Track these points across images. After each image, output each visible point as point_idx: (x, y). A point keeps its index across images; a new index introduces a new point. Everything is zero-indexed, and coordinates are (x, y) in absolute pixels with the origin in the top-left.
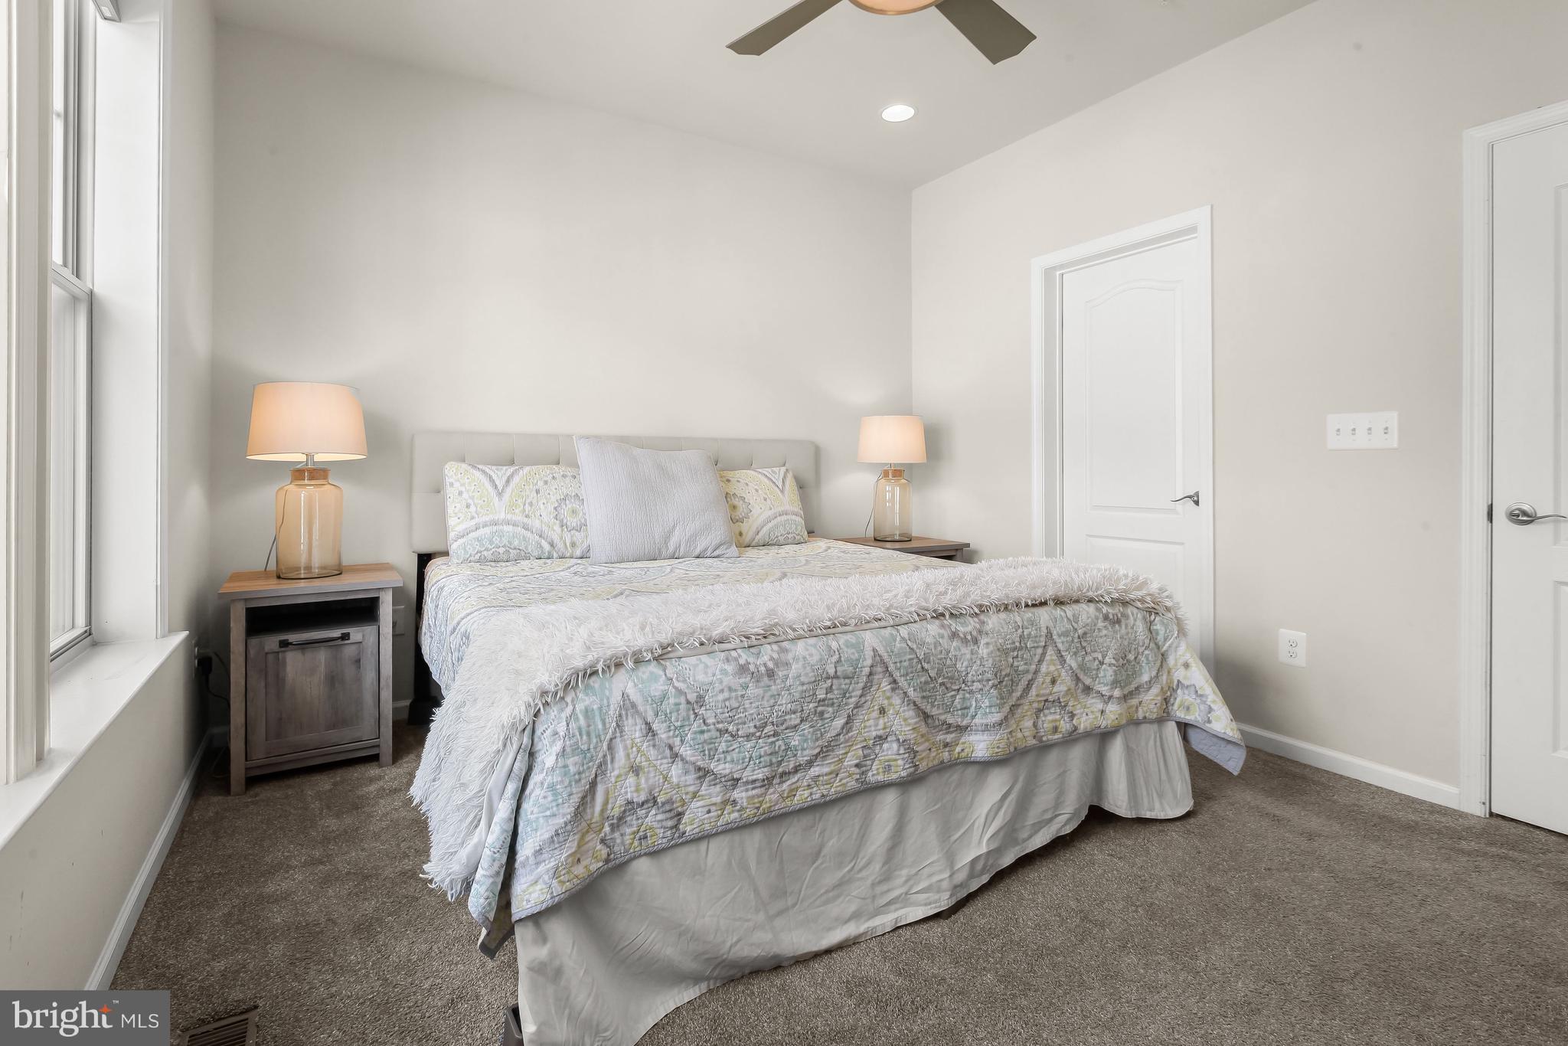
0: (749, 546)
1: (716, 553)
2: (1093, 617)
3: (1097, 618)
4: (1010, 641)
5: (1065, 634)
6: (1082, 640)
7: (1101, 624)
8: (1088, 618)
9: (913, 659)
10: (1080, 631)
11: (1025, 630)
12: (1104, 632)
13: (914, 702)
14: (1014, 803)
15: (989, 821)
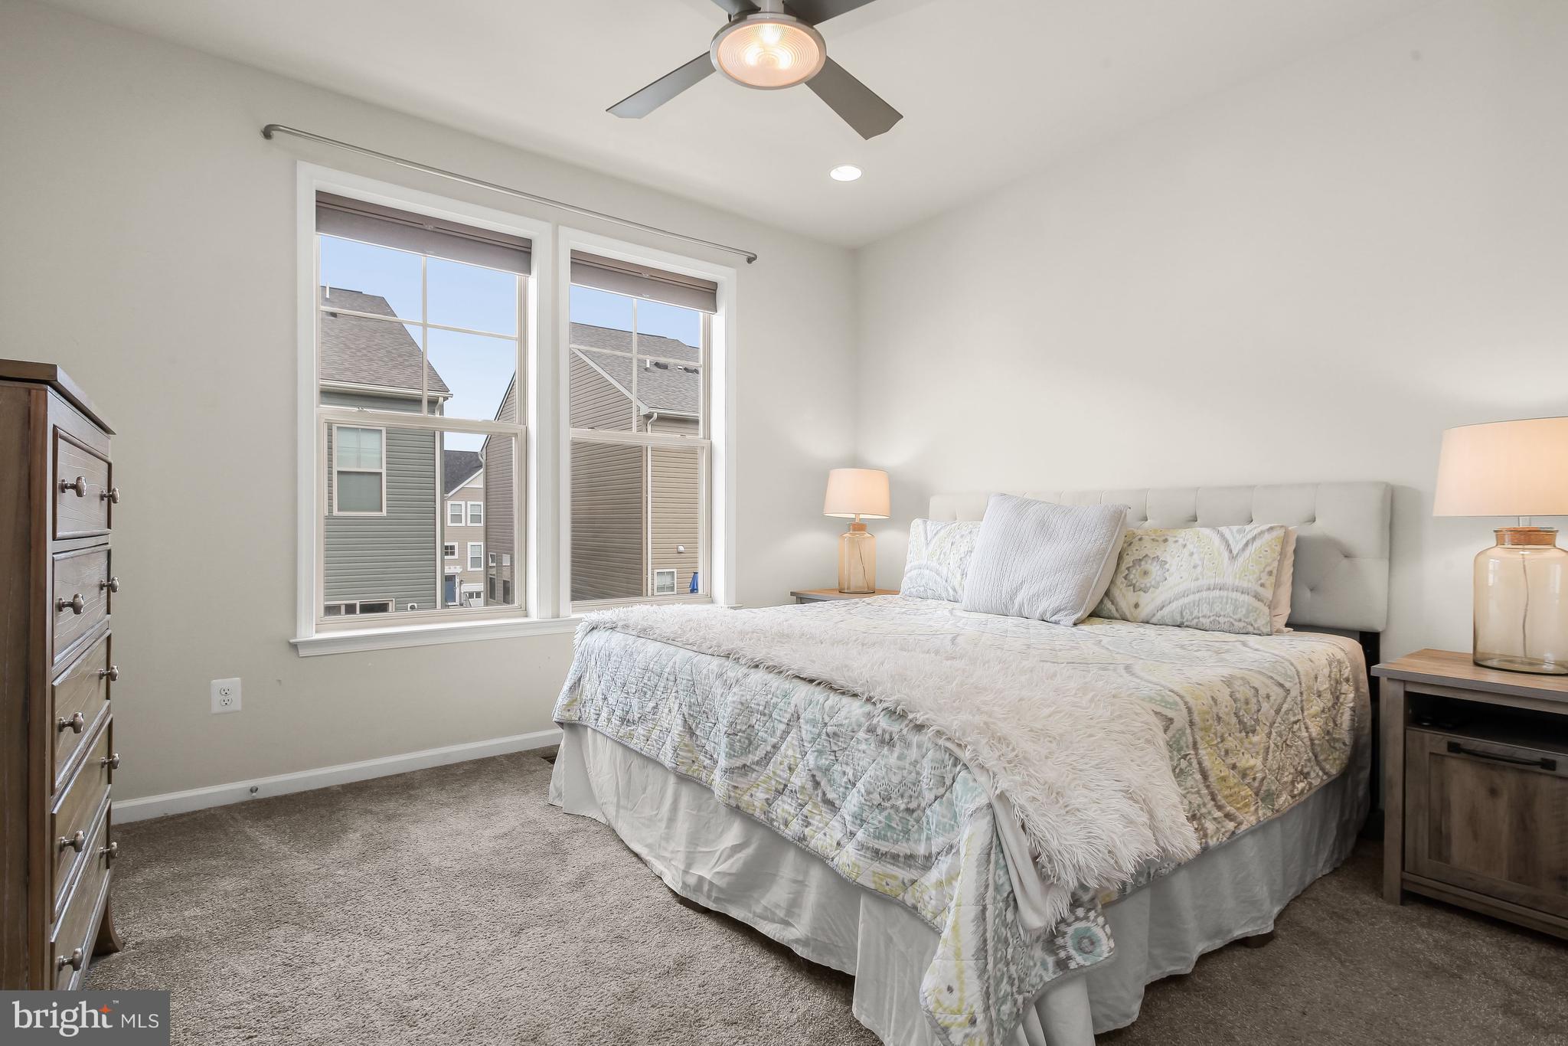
0: (1148, 623)
1: (1054, 619)
2: (854, 720)
3: (860, 726)
4: (756, 702)
5: (813, 722)
6: (835, 740)
7: (861, 735)
8: (846, 718)
9: (690, 680)
10: (829, 728)
11: (774, 698)
12: (863, 747)
13: (684, 714)
14: (741, 861)
15: (721, 860)
